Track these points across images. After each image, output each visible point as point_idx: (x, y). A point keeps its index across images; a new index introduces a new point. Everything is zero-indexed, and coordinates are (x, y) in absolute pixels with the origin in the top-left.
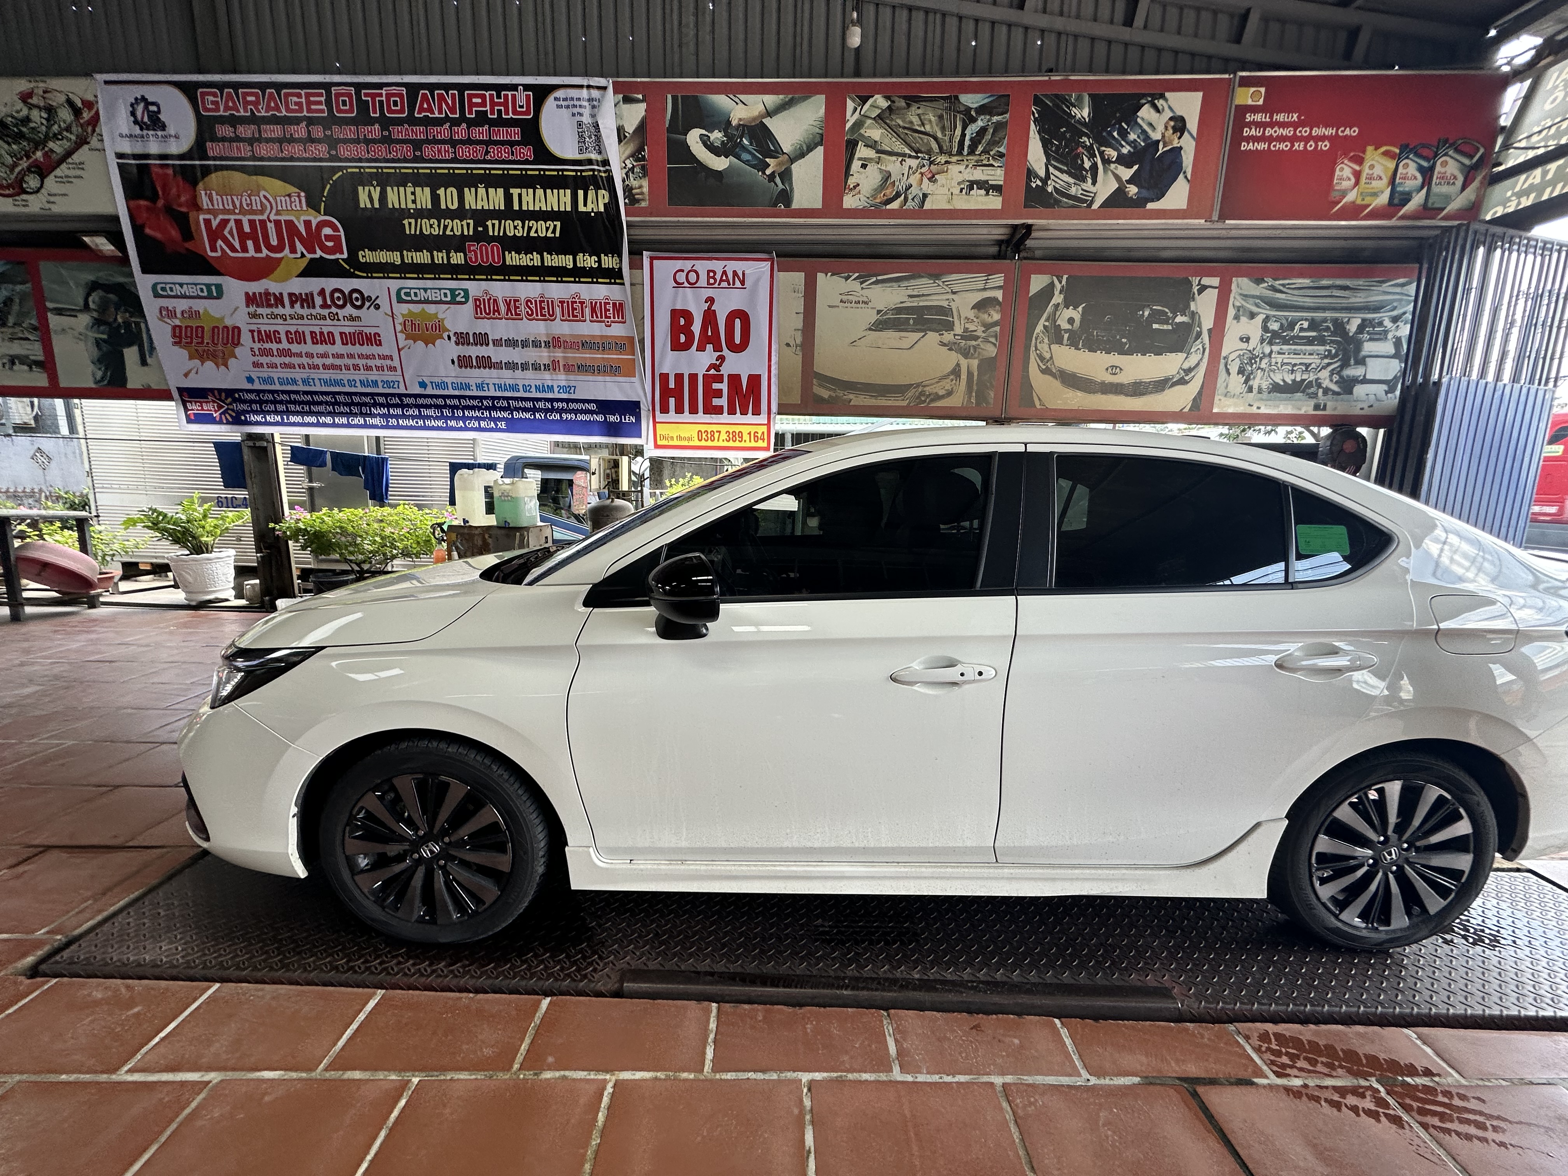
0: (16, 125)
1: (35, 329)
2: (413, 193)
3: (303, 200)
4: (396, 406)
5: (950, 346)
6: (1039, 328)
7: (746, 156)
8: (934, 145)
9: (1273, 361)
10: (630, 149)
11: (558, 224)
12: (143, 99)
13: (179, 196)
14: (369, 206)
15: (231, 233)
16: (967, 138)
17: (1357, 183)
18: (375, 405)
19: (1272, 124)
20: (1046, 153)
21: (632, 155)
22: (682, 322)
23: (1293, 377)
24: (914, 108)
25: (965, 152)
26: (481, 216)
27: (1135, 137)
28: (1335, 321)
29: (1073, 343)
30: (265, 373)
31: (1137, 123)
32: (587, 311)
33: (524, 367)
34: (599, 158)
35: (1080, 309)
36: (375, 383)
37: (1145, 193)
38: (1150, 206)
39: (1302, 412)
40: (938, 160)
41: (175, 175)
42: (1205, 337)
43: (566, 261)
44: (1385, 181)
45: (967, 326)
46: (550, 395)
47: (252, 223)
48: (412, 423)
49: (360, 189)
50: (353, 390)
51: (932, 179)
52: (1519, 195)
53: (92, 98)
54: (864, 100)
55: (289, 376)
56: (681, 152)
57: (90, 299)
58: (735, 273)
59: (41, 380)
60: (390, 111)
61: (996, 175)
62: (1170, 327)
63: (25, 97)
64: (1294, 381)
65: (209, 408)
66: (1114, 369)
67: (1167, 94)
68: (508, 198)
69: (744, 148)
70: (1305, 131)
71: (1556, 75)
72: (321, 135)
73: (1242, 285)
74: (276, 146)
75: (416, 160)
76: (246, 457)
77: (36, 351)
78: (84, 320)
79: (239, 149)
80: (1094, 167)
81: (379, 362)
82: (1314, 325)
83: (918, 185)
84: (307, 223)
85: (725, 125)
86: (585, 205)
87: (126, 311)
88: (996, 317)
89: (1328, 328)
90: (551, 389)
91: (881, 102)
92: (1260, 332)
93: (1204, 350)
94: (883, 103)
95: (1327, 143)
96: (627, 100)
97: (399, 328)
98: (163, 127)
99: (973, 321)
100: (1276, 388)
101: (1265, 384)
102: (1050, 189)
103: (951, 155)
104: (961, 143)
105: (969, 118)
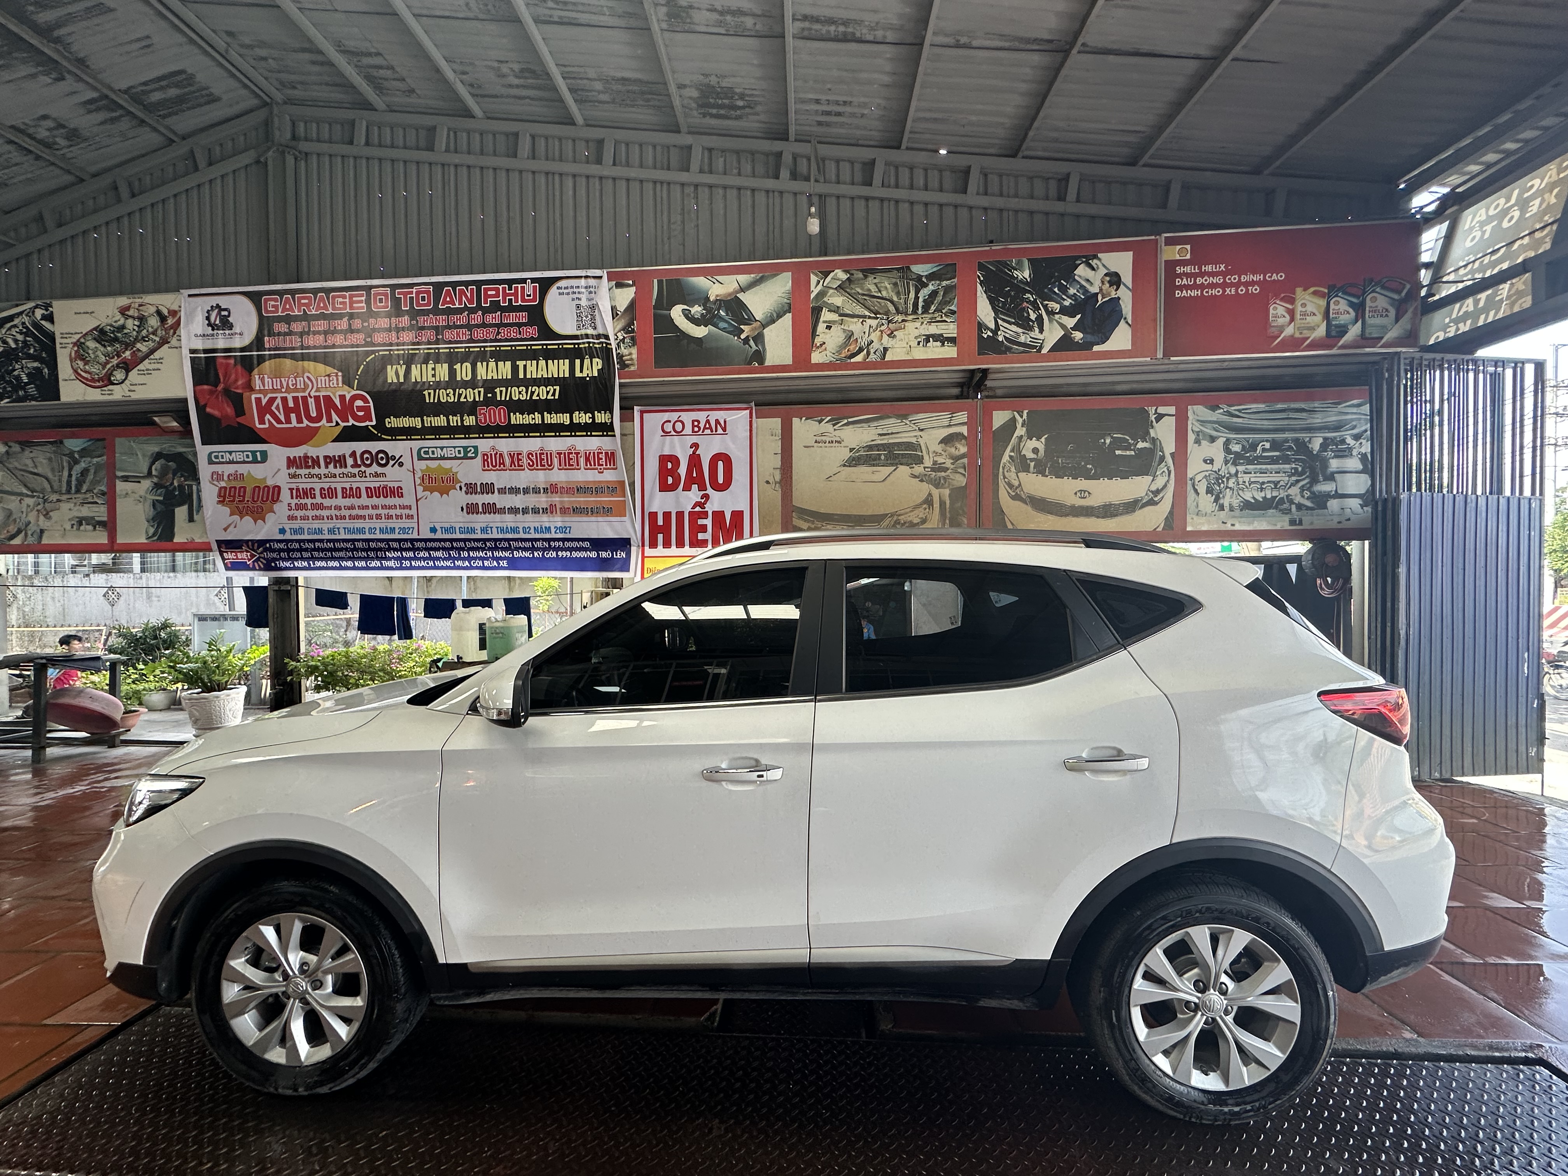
0: (113, 332)
1: (104, 494)
2: (434, 369)
3: (340, 378)
4: (409, 549)
5: (921, 478)
6: (1006, 458)
7: (722, 325)
8: (892, 308)
9: (1241, 480)
10: (621, 324)
11: (558, 388)
12: (218, 306)
13: (236, 380)
14: (395, 381)
15: (277, 408)
16: (921, 300)
17: (1292, 319)
18: (390, 549)
19: (1202, 274)
20: (993, 308)
21: (623, 329)
22: (670, 465)
23: (1263, 494)
24: (871, 278)
25: (920, 311)
26: (490, 385)
28: (1296, 441)
29: (1040, 470)
30: (296, 525)
31: (1075, 280)
32: (582, 461)
33: (525, 511)
34: (594, 333)
35: (1043, 440)
36: (394, 530)
37: (1090, 338)
38: (1096, 348)
39: (1278, 527)
41: (235, 365)
42: (1169, 460)
43: (565, 419)
44: (1319, 318)
45: (936, 459)
46: (548, 536)
47: (295, 399)
48: (423, 564)
49: (389, 367)
50: (372, 537)
51: (891, 335)
52: (1457, 321)
53: (176, 308)
54: (826, 274)
55: (316, 526)
56: (665, 324)
57: (153, 468)
58: (717, 422)
59: (102, 538)
60: (418, 304)
61: (950, 329)
62: (1133, 453)
63: (123, 311)
64: (1265, 498)
65: (243, 556)
66: (1083, 493)
67: (1100, 255)
68: (515, 369)
69: (721, 319)
70: (1234, 279)
71: (1470, 218)
72: (360, 326)
73: (1197, 412)
74: (322, 337)
75: (437, 342)
76: (270, 600)
77: (100, 512)
78: (147, 484)
79: (291, 341)
80: (1040, 318)
81: (398, 512)
82: (1275, 445)
83: (879, 341)
84: (342, 397)
86: (581, 371)
87: (182, 476)
88: (963, 449)
89: (1290, 448)
90: (548, 529)
91: (842, 275)
92: (1222, 455)
93: (1169, 472)
94: (844, 276)
95: (1256, 287)
96: (619, 285)
97: (418, 481)
98: (231, 327)
99: (941, 455)
100: (1247, 506)
101: (1236, 502)
102: (1000, 339)
103: (906, 314)
104: (916, 305)
105: (921, 284)
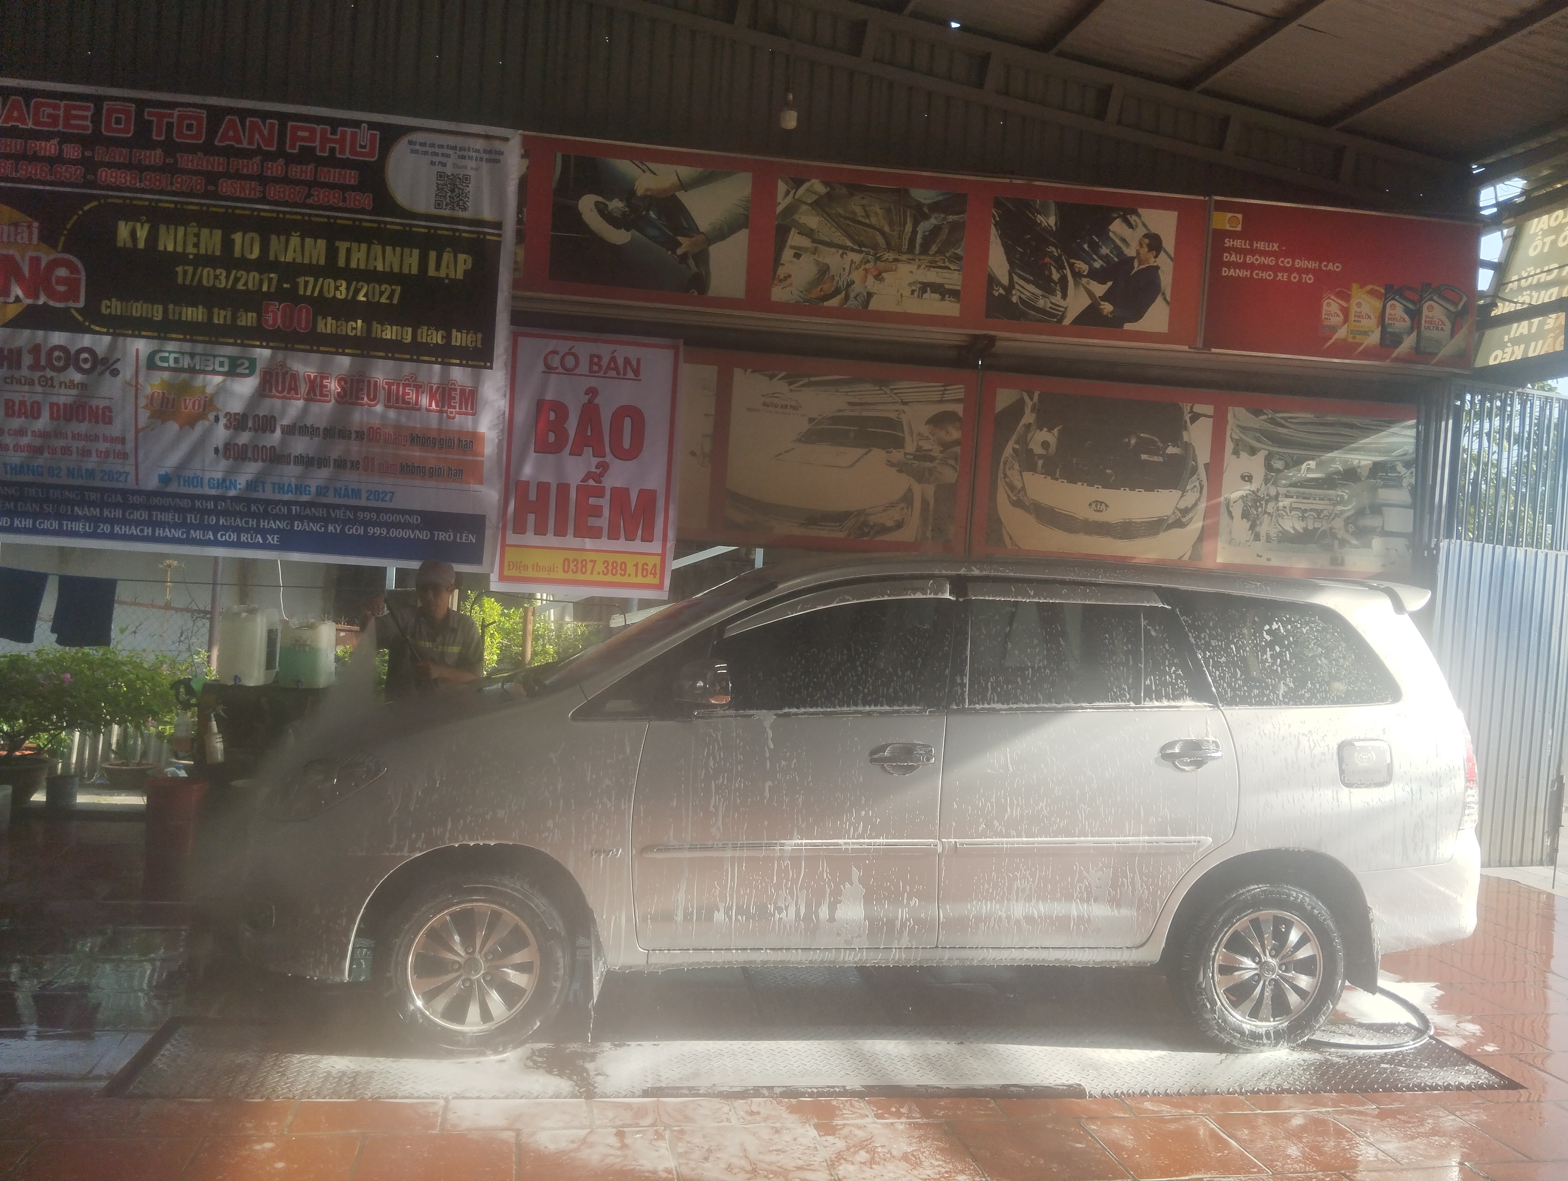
3: (35, 231)
4: (116, 506)
5: (901, 468)
6: (1008, 451)
7: (651, 231)
8: (881, 240)
9: (1281, 504)
11: (398, 289)
16: (919, 235)
17: (1346, 320)
18: (81, 503)
19: (1253, 252)
20: (1009, 259)
22: (552, 416)
23: (1303, 524)
24: (857, 198)
25: (917, 251)
26: (291, 271)
27: (1108, 251)
28: (1345, 462)
29: (1049, 471)
31: (1108, 237)
32: (425, 398)
33: (323, 463)
34: (462, 216)
35: (1056, 431)
36: (91, 474)
37: (1121, 313)
38: (1128, 326)
39: (1318, 567)
40: (886, 257)
42: (1202, 471)
43: (403, 334)
44: (1373, 322)
45: (921, 443)
46: (355, 503)
48: (135, 531)
49: (119, 223)
50: (54, 481)
51: (878, 277)
52: (1512, 344)
54: (798, 183)
56: (568, 218)
58: (627, 361)
60: (181, 135)
61: (952, 279)
62: (1161, 459)
64: (1306, 529)
66: (1099, 506)
67: (1140, 211)
68: (332, 252)
69: (651, 223)
70: (1287, 262)
71: (1536, 221)
72: (77, 155)
73: (1238, 415)
74: (10, 164)
80: (1063, 280)
81: (103, 446)
82: (1322, 466)
83: (862, 282)
84: (35, 262)
85: (628, 193)
86: (438, 268)
88: (956, 434)
89: (1337, 471)
90: (357, 493)
91: (818, 186)
92: (1262, 471)
93: (1202, 488)
94: (821, 189)
95: (1310, 276)
97: (142, 402)
99: (927, 439)
100: (1286, 537)
101: (1273, 533)
102: (1015, 299)
103: (900, 252)
104: (912, 240)
105: (920, 214)
